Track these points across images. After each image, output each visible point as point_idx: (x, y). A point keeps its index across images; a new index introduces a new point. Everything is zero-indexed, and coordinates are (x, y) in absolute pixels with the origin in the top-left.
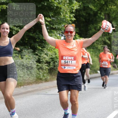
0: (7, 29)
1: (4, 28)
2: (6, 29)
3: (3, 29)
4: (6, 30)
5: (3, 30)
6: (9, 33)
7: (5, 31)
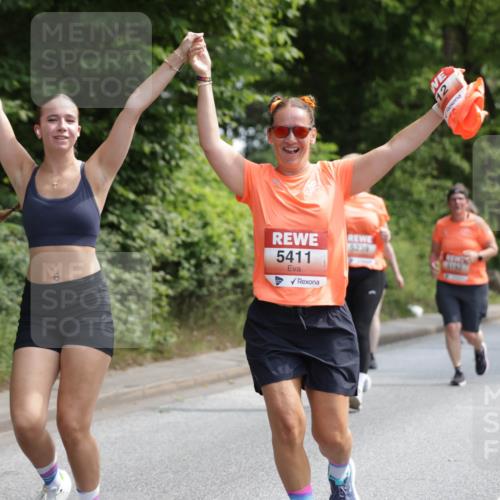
0: (69, 120)
1: (55, 118)
2: (63, 120)
3: (51, 121)
4: (65, 125)
5: (53, 126)
6: (79, 138)
7: (61, 130)
